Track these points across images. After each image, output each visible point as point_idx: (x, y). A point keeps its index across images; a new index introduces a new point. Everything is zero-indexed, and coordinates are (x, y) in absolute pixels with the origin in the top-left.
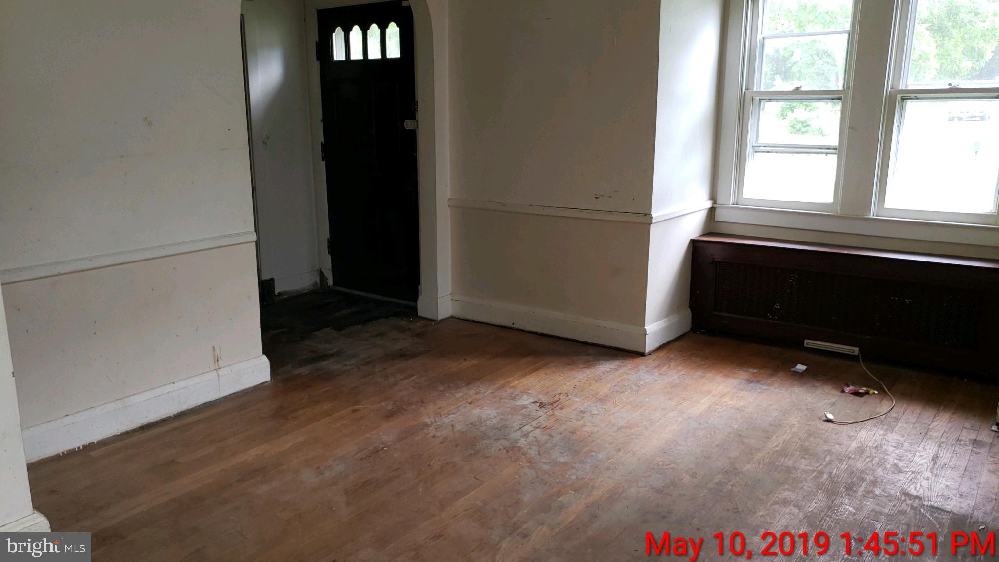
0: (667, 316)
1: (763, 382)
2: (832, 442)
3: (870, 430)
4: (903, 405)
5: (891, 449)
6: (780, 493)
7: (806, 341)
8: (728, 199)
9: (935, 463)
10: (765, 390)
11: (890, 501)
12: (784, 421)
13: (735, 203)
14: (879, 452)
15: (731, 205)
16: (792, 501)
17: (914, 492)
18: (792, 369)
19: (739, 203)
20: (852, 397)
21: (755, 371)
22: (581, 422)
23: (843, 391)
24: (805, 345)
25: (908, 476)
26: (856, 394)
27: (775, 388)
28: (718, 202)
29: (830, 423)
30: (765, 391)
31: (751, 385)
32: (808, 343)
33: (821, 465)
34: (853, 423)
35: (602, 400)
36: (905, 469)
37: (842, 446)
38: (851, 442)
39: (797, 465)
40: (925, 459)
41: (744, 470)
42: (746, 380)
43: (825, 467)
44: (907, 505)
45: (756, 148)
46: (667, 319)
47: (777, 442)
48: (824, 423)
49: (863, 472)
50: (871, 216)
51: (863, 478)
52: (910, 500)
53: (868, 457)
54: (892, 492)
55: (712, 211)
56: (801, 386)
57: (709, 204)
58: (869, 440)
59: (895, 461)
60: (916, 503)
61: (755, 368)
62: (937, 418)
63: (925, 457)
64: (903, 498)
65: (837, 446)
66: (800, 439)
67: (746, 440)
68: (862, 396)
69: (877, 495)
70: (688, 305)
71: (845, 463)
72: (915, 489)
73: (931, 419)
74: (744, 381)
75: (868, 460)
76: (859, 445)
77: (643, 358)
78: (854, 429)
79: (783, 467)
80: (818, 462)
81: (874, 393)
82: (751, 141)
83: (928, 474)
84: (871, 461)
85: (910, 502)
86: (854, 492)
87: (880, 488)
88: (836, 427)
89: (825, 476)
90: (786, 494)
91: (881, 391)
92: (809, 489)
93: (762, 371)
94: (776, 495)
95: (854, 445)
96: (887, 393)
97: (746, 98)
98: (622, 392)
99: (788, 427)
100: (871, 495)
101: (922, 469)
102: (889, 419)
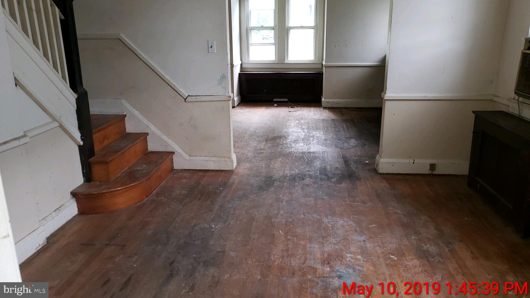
0: (237, 97)
4: (303, 108)
5: (305, 114)
7: (274, 99)
8: (245, 61)
9: (315, 114)
10: (271, 109)
12: (280, 113)
13: (247, 62)
14: (303, 114)
18: (274, 105)
19: (249, 61)
20: (291, 108)
21: (265, 107)
23: (288, 108)
27: (273, 109)
28: (243, 61)
29: (290, 112)
33: (293, 117)
36: (310, 116)
37: (296, 115)
39: (289, 118)
40: (312, 114)
47: (282, 116)
49: (302, 117)
50: (285, 63)
54: (310, 119)
55: (241, 65)
56: (279, 108)
57: (240, 62)
58: (300, 113)
66: (286, 115)
68: (293, 108)
70: (239, 94)
77: (235, 108)
78: (296, 112)
79: (286, 119)
81: (295, 107)
82: (250, 43)
83: (314, 116)
85: (313, 119)
88: (292, 112)
89: (296, 118)
92: (294, 120)
93: (267, 107)
94: (289, 122)
95: (298, 114)
96: (298, 106)
97: (248, 29)
100: (306, 119)
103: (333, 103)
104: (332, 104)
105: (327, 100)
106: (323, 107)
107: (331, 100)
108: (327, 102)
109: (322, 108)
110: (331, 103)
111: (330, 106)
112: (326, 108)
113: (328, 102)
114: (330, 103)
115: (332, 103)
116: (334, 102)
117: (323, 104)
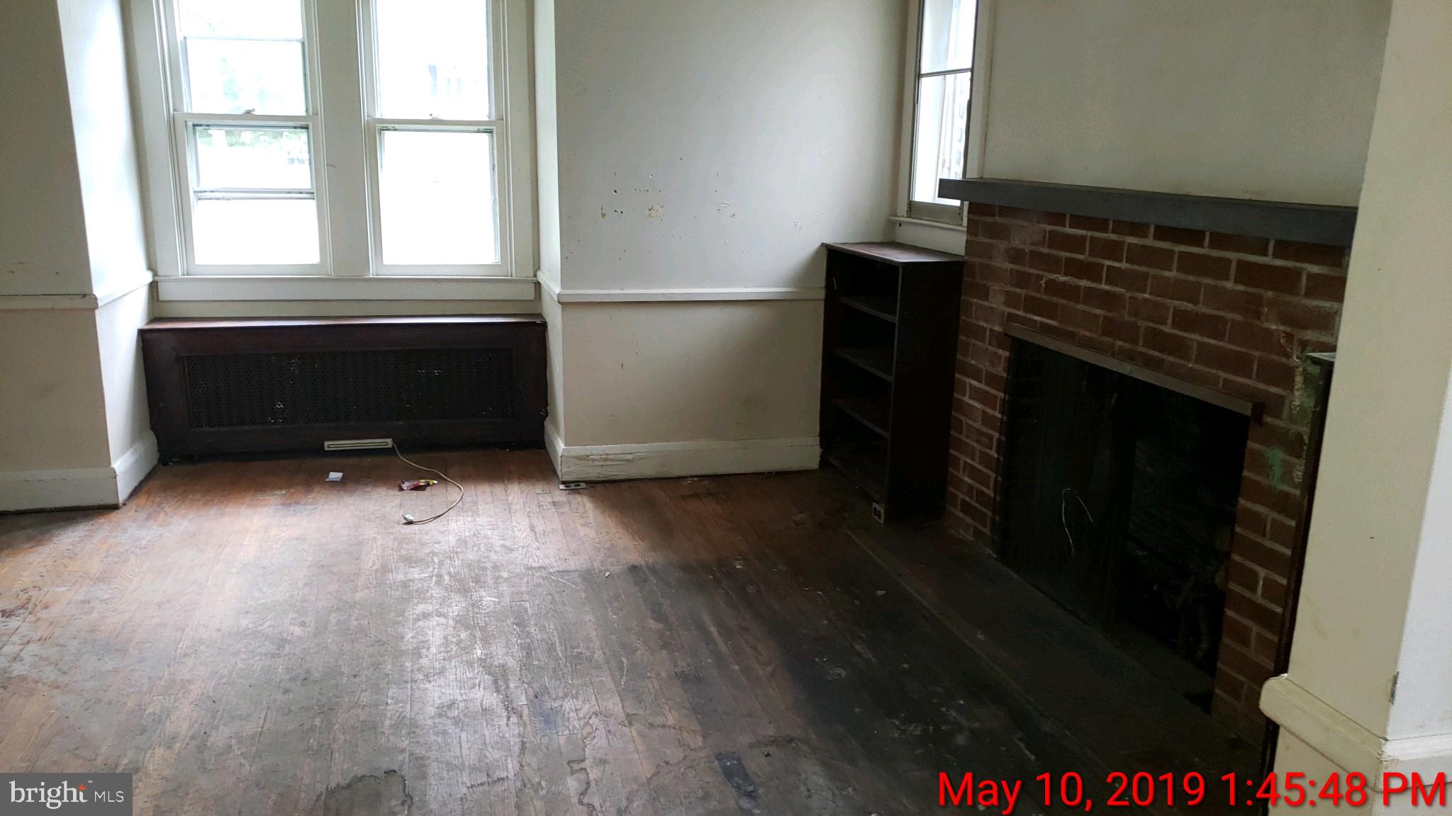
0: (131, 447)
1: (303, 502)
2: (429, 543)
3: (457, 521)
4: (470, 489)
5: (489, 532)
6: (413, 609)
7: (326, 443)
9: (535, 533)
10: (313, 509)
11: (521, 579)
12: (361, 537)
13: (185, 273)
14: (480, 539)
15: (181, 277)
16: (432, 612)
17: (535, 565)
18: (327, 480)
19: (191, 272)
20: (415, 493)
21: (283, 492)
22: (94, 615)
23: (401, 489)
24: (326, 449)
25: (520, 552)
26: (417, 488)
27: (323, 505)
29: (413, 525)
30: (314, 511)
31: (292, 508)
32: (329, 445)
33: (434, 569)
34: (435, 518)
35: (102, 579)
36: (515, 546)
37: (442, 544)
38: (447, 538)
39: (410, 577)
40: (524, 532)
41: (357, 599)
42: (280, 505)
43: (440, 568)
44: (537, 577)
45: (200, 194)
46: (132, 450)
47: (371, 561)
48: (405, 526)
49: (479, 561)
50: (371, 276)
51: (482, 567)
52: (537, 572)
53: (473, 546)
54: (518, 571)
55: (153, 287)
56: (352, 496)
58: (462, 529)
59: (501, 542)
60: (544, 573)
61: (280, 488)
62: (508, 492)
63: (523, 529)
64: (530, 573)
65: (436, 545)
66: (393, 550)
67: (335, 569)
68: (424, 490)
69: (506, 578)
70: (149, 426)
71: (456, 559)
72: (535, 562)
73: (504, 493)
74: (280, 507)
75: (476, 549)
76: (458, 538)
77: (118, 511)
78: (441, 524)
79: (397, 584)
80: (429, 566)
81: (434, 484)
83: (536, 544)
84: (479, 548)
85: (538, 574)
86: (484, 582)
87: (505, 571)
88: (422, 528)
89: (447, 578)
90: (420, 608)
91: (441, 479)
92: (440, 595)
93: (292, 490)
94: (411, 613)
95: (452, 539)
96: (446, 480)
97: (176, 123)
98: (124, 561)
99: (371, 542)
100: (501, 580)
101: (529, 542)
102: (468, 505)
103: (605, 460)
104: (602, 466)
105: (578, 450)
106: (563, 483)
107: (596, 450)
108: (579, 458)
109: (562, 487)
110: (597, 463)
111: (592, 473)
112: (577, 482)
113: (585, 458)
114: (593, 460)
115: (603, 463)
116: (610, 457)
117: (562, 470)
